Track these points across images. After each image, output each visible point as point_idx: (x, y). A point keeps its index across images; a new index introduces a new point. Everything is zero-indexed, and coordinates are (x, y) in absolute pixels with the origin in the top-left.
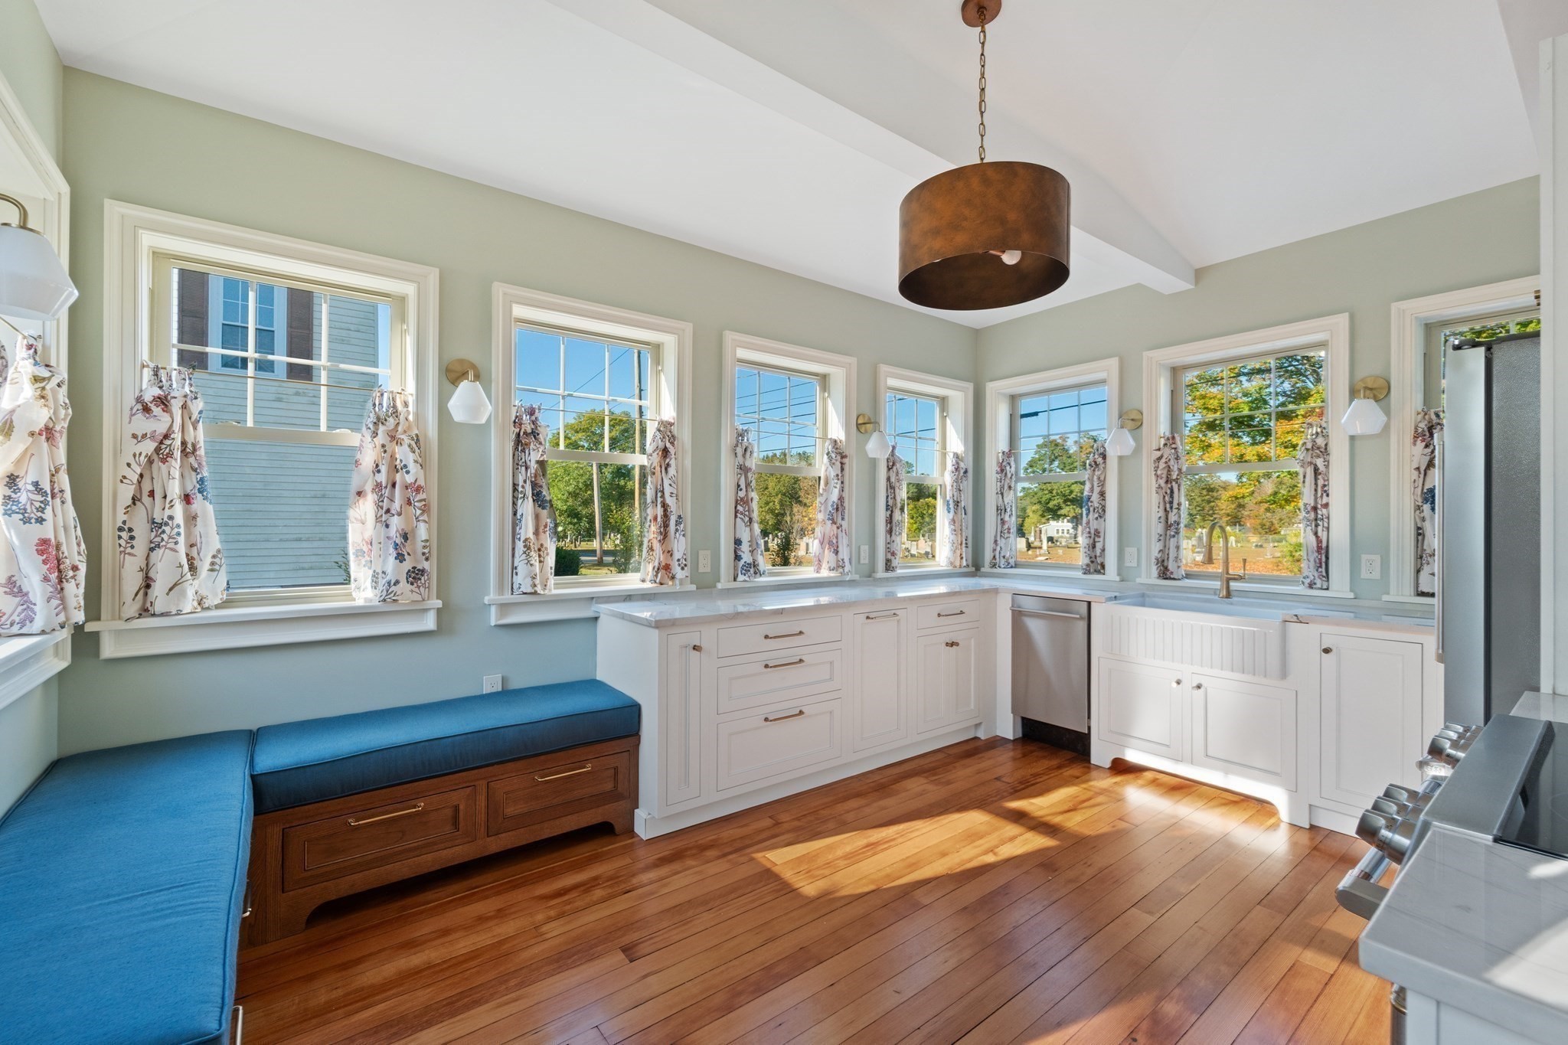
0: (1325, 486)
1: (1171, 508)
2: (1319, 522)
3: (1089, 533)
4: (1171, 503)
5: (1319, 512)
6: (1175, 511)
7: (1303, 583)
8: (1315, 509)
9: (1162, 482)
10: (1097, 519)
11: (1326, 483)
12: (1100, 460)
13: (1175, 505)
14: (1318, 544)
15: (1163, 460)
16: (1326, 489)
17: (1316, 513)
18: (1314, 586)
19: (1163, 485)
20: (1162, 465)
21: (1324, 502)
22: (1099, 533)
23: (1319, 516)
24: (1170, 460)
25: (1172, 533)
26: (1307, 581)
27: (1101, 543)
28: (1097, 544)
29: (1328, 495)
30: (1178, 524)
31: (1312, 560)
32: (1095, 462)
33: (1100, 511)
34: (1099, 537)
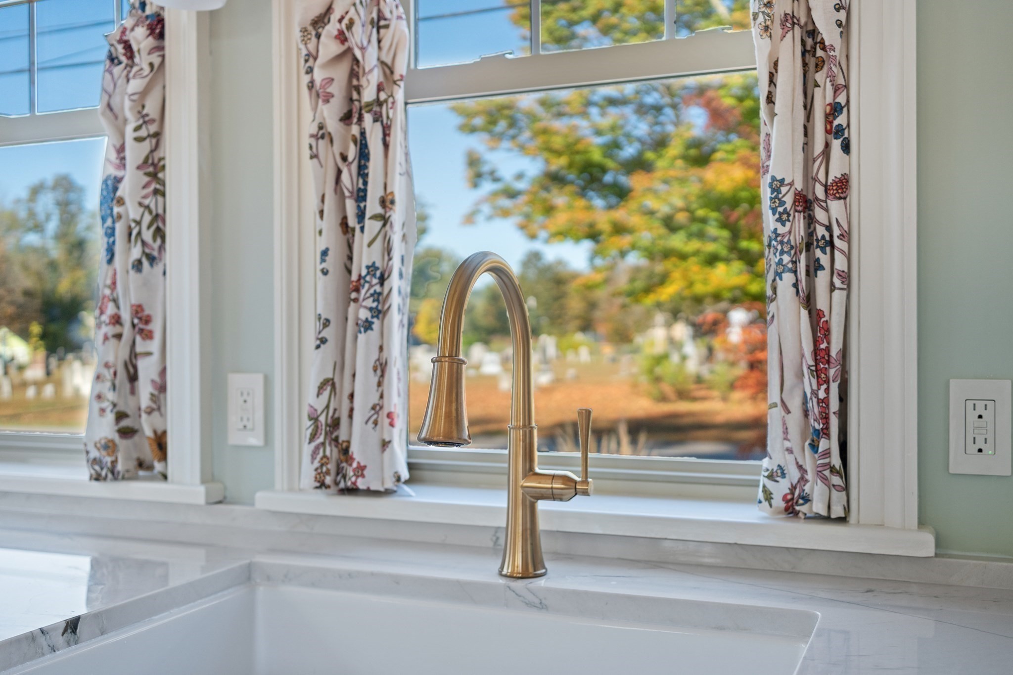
0: (835, 109)
1: (361, 216)
2: (818, 253)
3: (117, 320)
4: (361, 196)
5: (820, 214)
6: (372, 227)
7: (768, 495)
8: (805, 202)
9: (331, 114)
10: (138, 266)
11: (842, 99)
12: (140, 37)
13: (373, 206)
14: (816, 342)
15: (332, 28)
16: (841, 120)
17: (811, 220)
18: (803, 509)
19: (333, 125)
20: (329, 47)
21: (835, 172)
22: (147, 320)
23: (821, 231)
24: (351, 23)
25: (364, 314)
26: (781, 489)
27: (156, 357)
28: (142, 364)
29: (846, 148)
30: (382, 280)
31: (795, 405)
32: (128, 47)
33: (147, 235)
34: (148, 335)
